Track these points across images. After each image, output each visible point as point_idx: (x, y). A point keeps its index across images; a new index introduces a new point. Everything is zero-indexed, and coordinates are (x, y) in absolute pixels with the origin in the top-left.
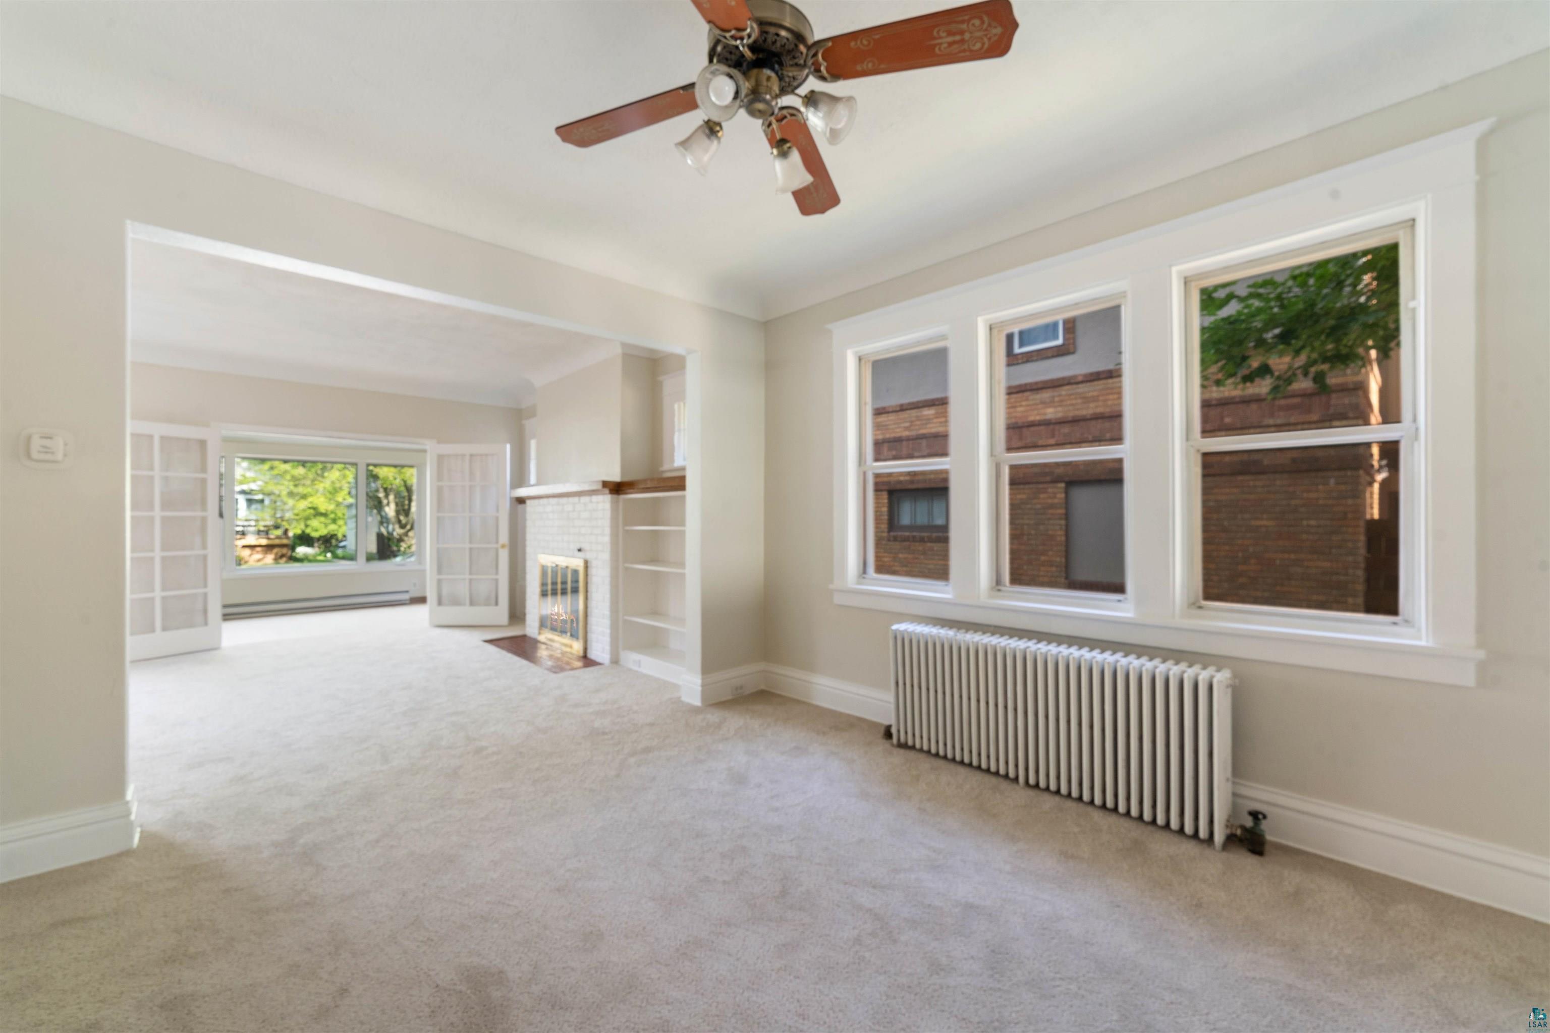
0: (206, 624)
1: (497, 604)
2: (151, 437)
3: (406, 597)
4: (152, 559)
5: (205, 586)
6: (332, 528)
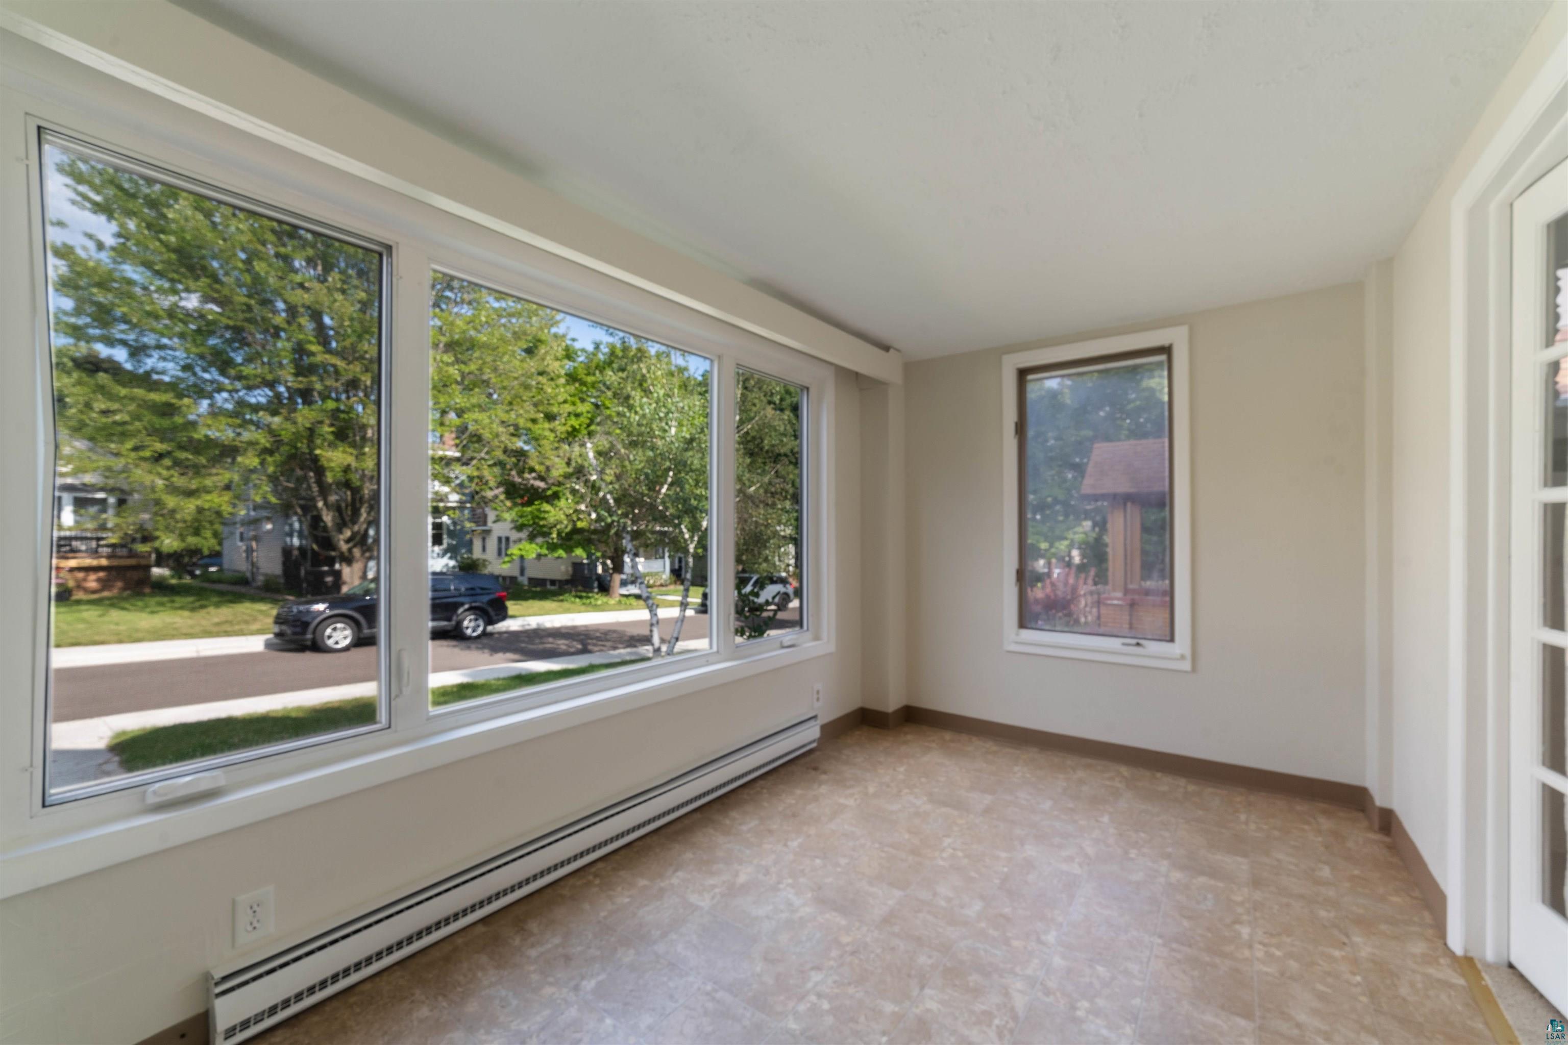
6: (193, 541)
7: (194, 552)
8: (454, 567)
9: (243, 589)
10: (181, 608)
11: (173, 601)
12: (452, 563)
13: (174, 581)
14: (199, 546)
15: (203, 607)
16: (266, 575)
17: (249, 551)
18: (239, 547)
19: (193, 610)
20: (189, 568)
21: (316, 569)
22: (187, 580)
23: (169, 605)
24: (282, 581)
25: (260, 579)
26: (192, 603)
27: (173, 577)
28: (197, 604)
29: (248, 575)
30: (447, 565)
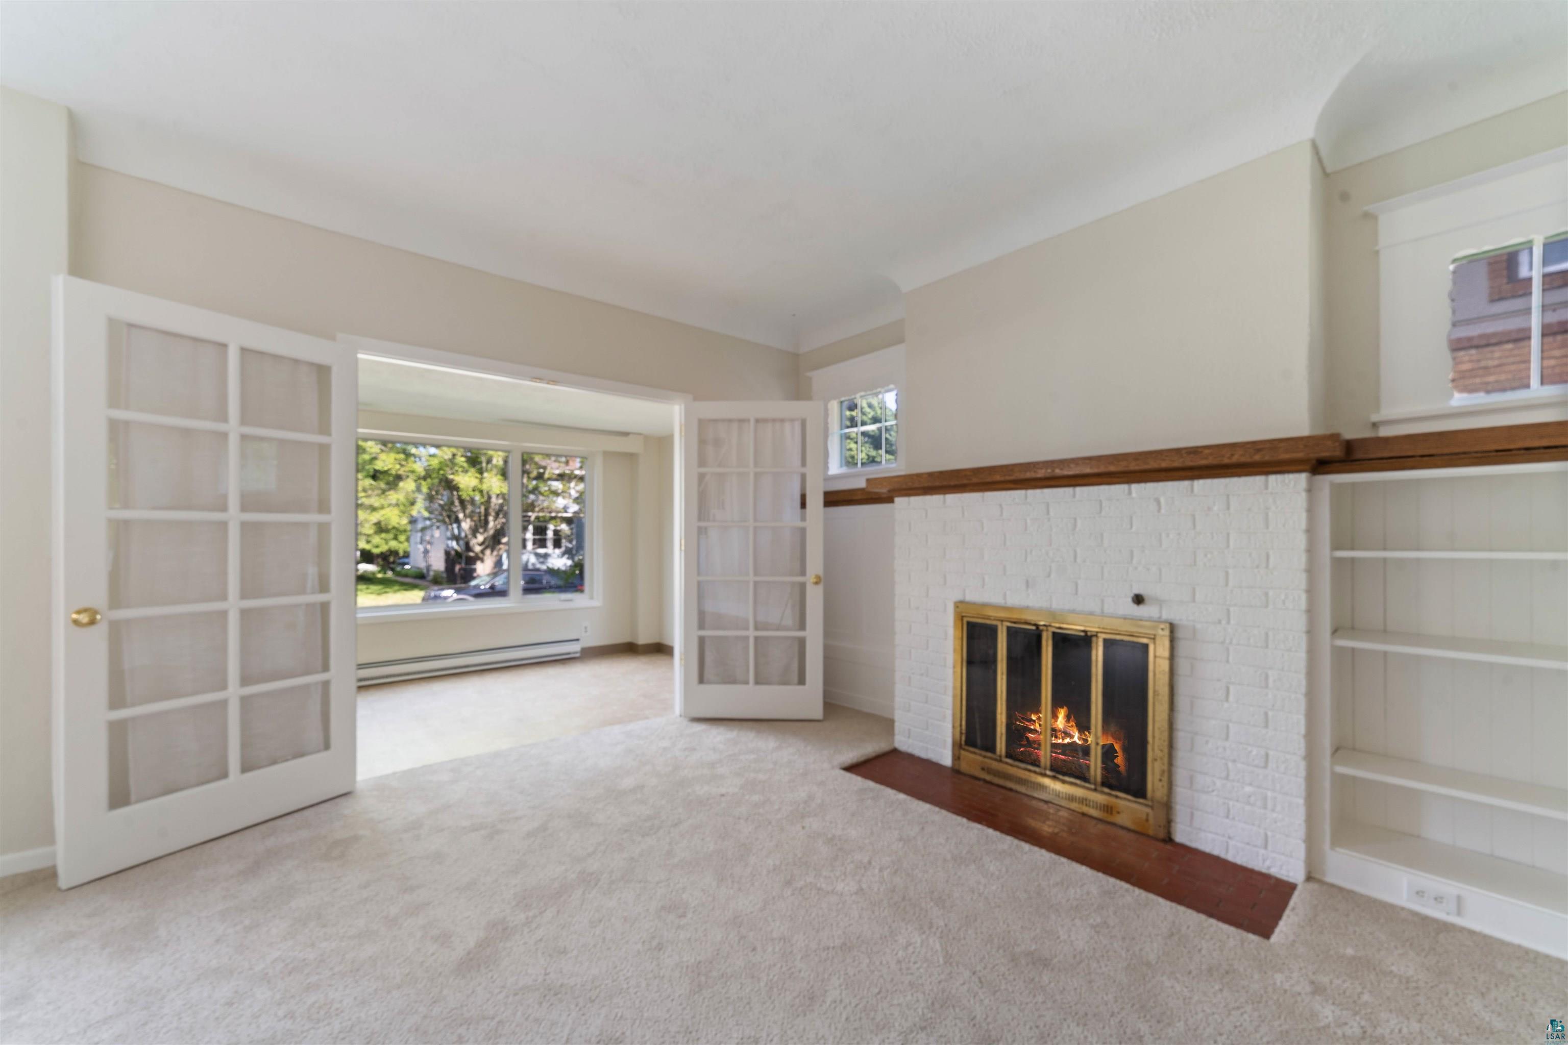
0: (327, 746)
1: (802, 681)
2: (223, 347)
3: (575, 648)
4: (224, 614)
5: (326, 668)
6: (393, 544)
7: (394, 553)
8: (571, 566)
9: (418, 581)
10: (371, 593)
11: (368, 588)
12: (569, 563)
13: (380, 576)
14: (397, 548)
15: (386, 592)
16: (435, 571)
17: (426, 552)
18: (419, 549)
19: (379, 594)
20: (392, 566)
21: (468, 567)
22: (390, 574)
23: (365, 591)
24: (445, 575)
25: (432, 573)
26: (380, 590)
27: (379, 572)
28: (384, 590)
29: (425, 571)
30: (565, 565)
